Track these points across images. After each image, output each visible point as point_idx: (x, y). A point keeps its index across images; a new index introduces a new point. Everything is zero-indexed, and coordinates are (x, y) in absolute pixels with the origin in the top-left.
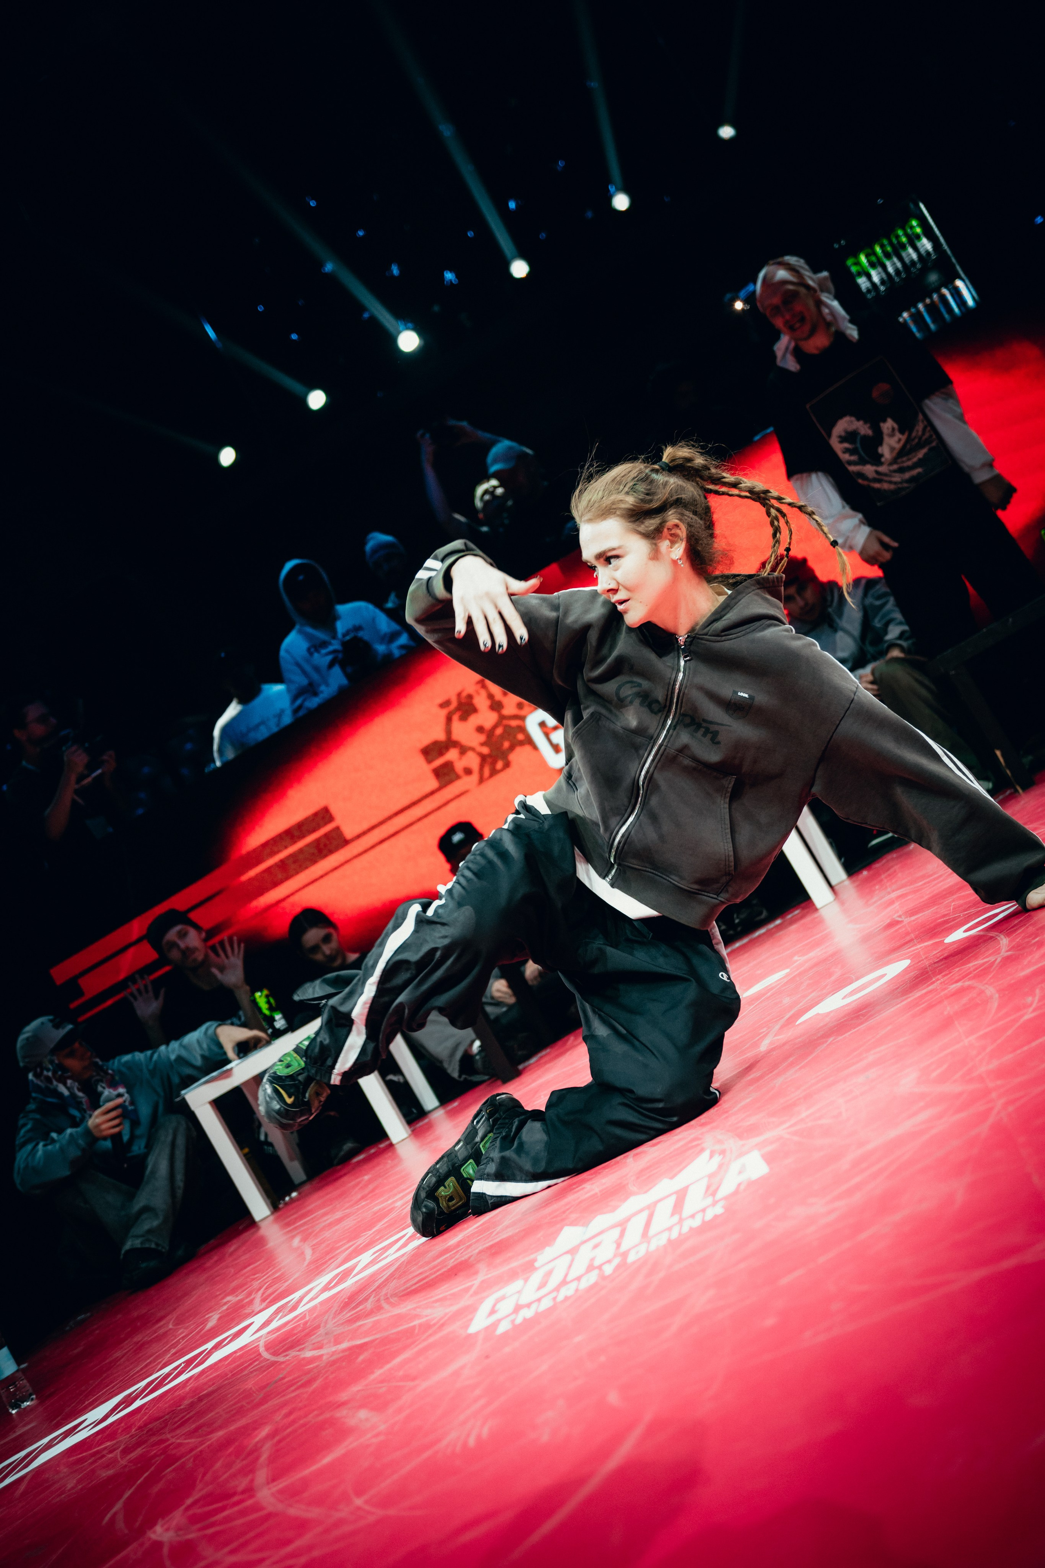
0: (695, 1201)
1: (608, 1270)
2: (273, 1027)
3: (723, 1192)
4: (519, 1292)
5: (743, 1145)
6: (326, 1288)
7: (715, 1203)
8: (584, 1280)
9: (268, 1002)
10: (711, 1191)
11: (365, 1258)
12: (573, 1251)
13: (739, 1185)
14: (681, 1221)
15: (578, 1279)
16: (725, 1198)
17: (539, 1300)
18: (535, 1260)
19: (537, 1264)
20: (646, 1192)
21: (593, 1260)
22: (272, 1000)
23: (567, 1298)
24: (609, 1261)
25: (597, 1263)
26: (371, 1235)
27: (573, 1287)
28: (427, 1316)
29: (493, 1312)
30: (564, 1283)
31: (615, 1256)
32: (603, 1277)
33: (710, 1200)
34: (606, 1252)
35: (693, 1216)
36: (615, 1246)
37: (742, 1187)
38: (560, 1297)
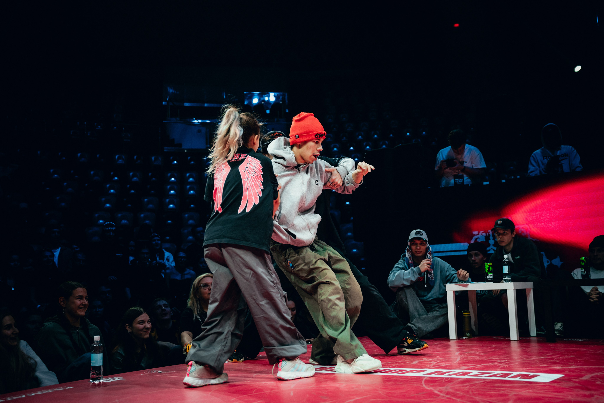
2: (487, 277)
6: (456, 374)
9: (489, 268)
11: (475, 372)
22: (491, 268)
26: (482, 366)
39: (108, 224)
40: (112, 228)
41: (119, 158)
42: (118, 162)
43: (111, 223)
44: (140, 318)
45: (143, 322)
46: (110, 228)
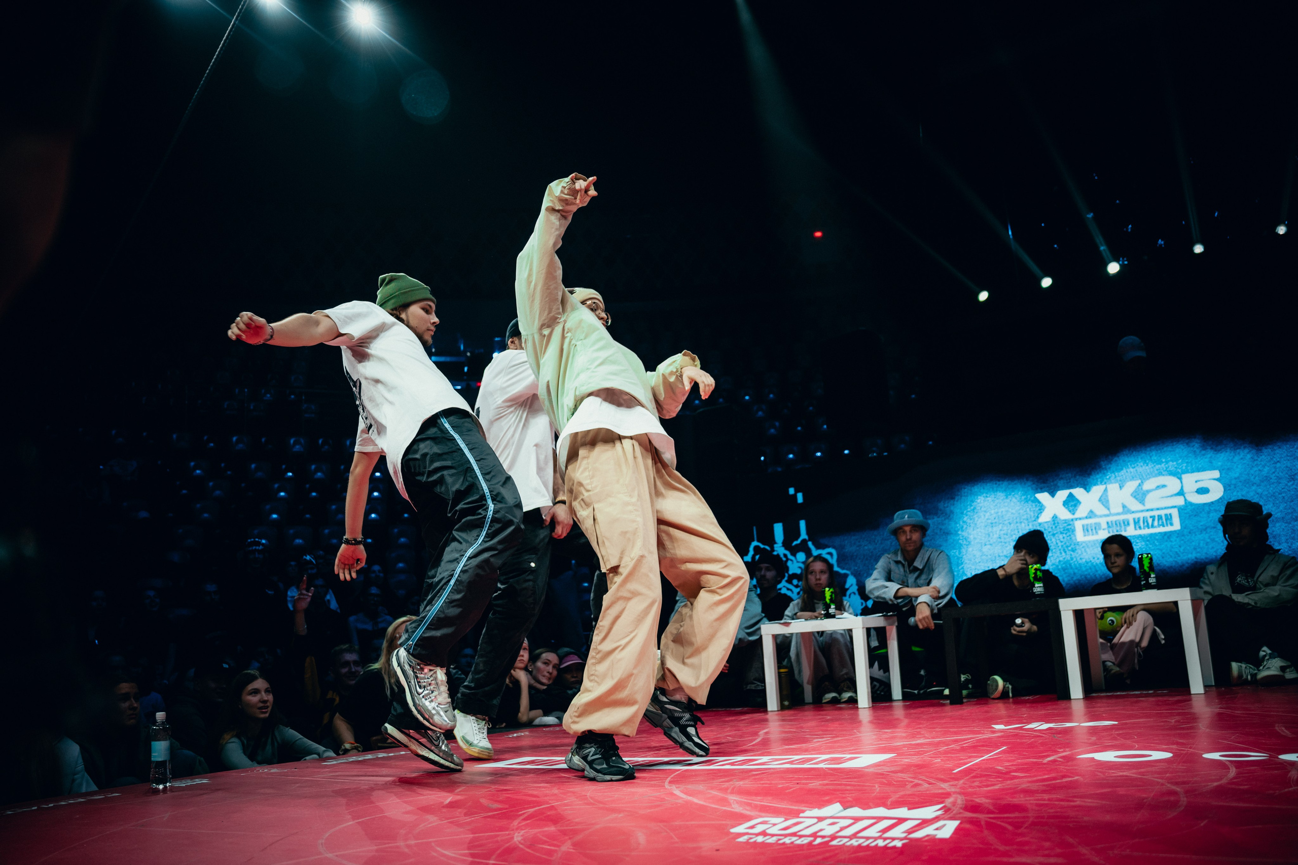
0: (898, 832)
1: (819, 841)
2: (828, 611)
3: (914, 835)
4: (774, 825)
5: (960, 813)
6: (732, 764)
7: (901, 839)
8: (803, 839)
9: (831, 596)
10: (910, 831)
11: (765, 759)
12: (820, 819)
13: (928, 836)
14: (880, 837)
15: (801, 836)
16: (911, 840)
17: (773, 835)
18: (803, 811)
19: (801, 815)
20: (889, 809)
21: (821, 830)
22: (833, 596)
23: (784, 844)
24: (823, 837)
25: (819, 834)
27: (794, 839)
28: (732, 808)
29: (752, 827)
30: (794, 834)
31: (828, 837)
32: (810, 843)
33: (904, 835)
34: (829, 831)
35: (885, 839)
36: (838, 829)
37: (926, 838)
38: (781, 842)
39: (251, 541)
40: (257, 548)
41: (295, 443)
42: (295, 450)
43: (257, 540)
44: (251, 687)
45: (256, 692)
46: (254, 548)
